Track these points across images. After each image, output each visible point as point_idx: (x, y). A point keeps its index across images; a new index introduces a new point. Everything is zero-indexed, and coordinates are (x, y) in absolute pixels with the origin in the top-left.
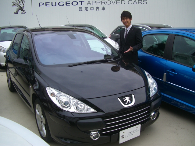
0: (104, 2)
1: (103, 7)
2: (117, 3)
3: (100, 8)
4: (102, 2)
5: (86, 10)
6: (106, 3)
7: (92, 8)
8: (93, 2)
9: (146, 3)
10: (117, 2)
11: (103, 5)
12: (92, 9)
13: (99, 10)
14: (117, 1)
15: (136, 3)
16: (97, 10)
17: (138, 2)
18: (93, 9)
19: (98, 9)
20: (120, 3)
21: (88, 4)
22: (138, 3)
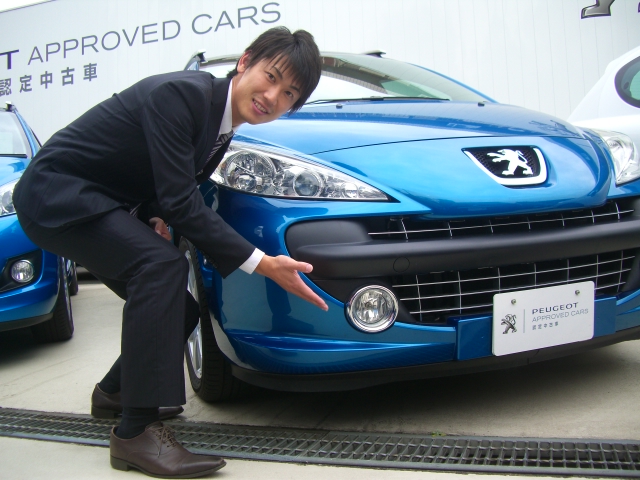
0: (93, 40)
1: (90, 65)
2: (147, 38)
3: (78, 74)
4: (86, 42)
5: (26, 90)
6: (98, 46)
7: (46, 75)
8: (51, 49)
9: (276, 16)
10: (144, 34)
11: (90, 56)
12: (46, 82)
13: (72, 82)
14: (147, 30)
15: (230, 23)
16: (64, 83)
17: (240, 19)
18: (51, 81)
19: (68, 76)
20: (159, 36)
21: (31, 59)
22: (235, 23)
